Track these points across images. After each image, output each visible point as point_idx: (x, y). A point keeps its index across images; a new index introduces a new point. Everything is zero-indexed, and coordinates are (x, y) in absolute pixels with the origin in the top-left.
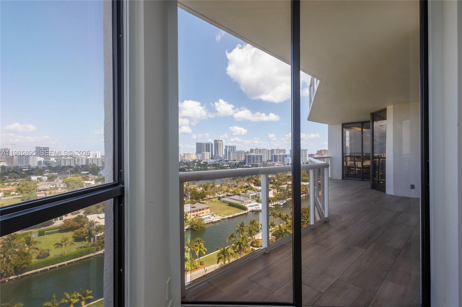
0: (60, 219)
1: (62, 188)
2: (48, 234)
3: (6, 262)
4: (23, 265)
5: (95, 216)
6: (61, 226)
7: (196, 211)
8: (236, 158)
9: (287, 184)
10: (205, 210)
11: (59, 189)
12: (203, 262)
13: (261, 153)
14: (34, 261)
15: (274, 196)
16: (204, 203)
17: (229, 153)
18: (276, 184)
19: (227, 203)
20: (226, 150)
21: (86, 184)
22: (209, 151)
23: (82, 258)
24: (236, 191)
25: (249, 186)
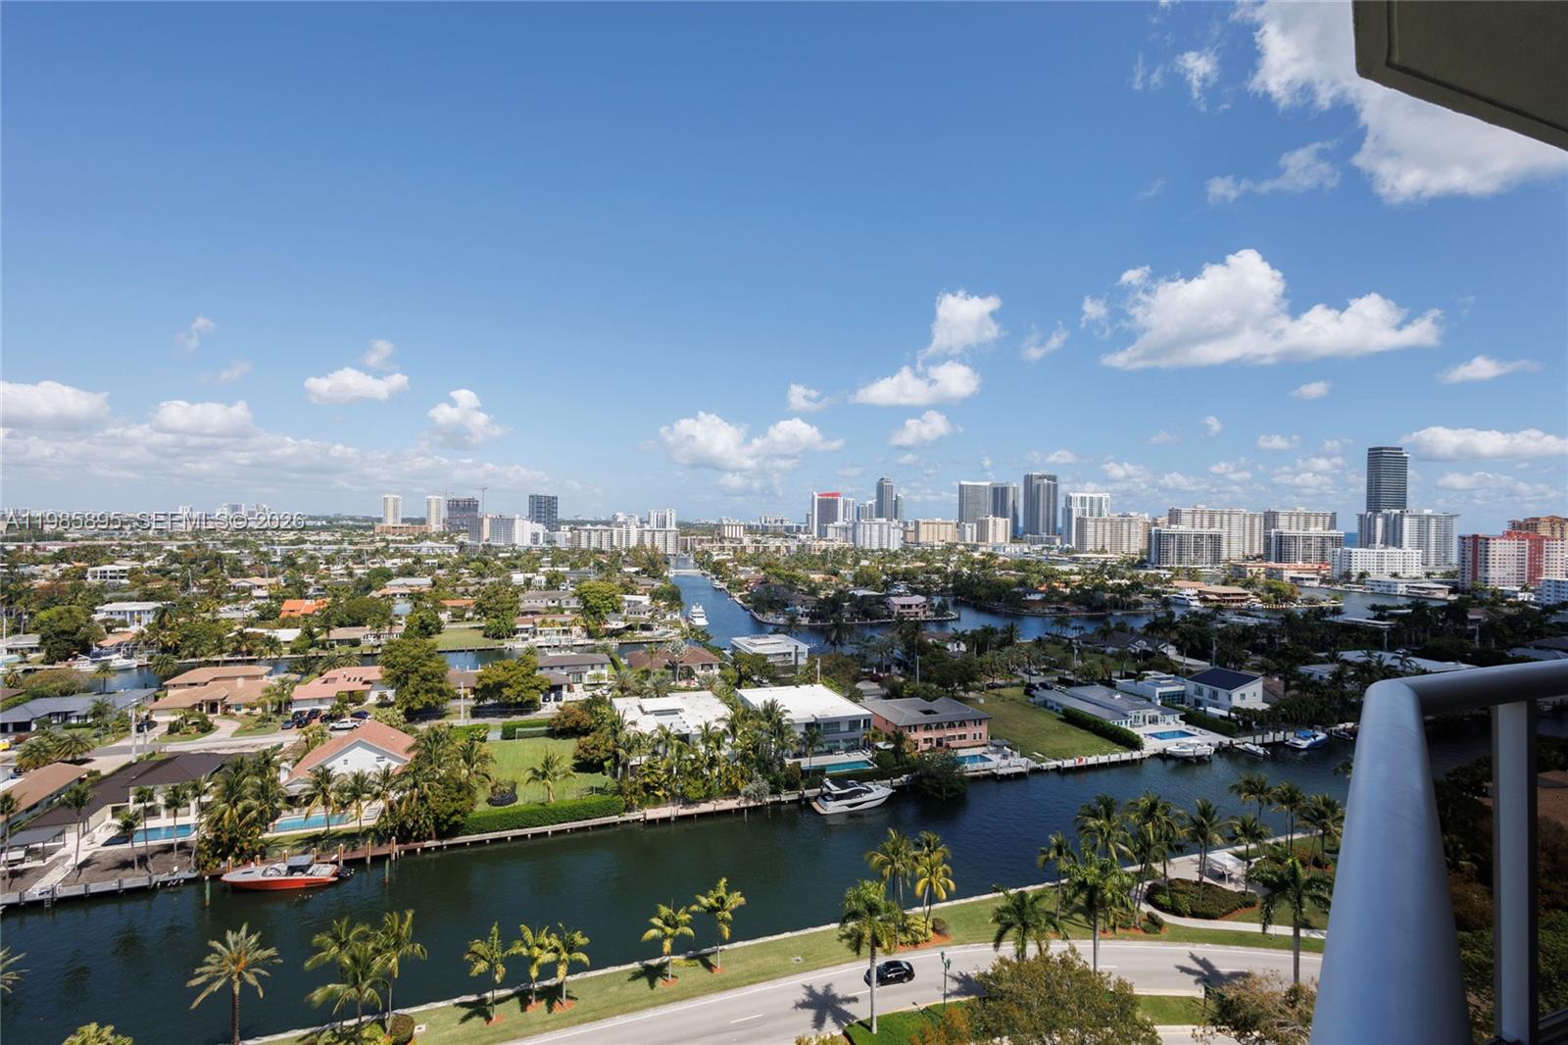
0: (556, 699)
1: (574, 611)
2: (523, 736)
3: (418, 799)
4: (453, 814)
5: (635, 701)
6: (553, 719)
7: (937, 728)
8: (1107, 540)
9: (1338, 661)
10: (969, 728)
11: (567, 613)
12: (943, 922)
13: (1217, 525)
14: (482, 807)
15: (1266, 706)
16: (967, 698)
17: (1081, 522)
18: (1280, 654)
19: (1057, 711)
20: (1070, 511)
21: (630, 601)
22: (1004, 516)
23: (589, 823)
24: (1099, 669)
25: (1151, 655)
